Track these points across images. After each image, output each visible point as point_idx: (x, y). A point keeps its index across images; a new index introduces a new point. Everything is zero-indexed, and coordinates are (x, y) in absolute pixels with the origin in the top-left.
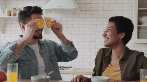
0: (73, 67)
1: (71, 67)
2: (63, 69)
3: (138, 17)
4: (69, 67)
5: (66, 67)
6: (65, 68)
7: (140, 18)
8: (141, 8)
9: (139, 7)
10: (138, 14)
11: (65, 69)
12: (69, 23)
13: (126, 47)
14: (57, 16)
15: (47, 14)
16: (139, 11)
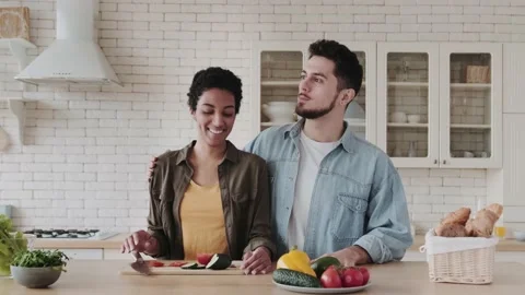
0: (102, 230)
1: (95, 231)
2: (75, 237)
3: (263, 102)
4: (92, 231)
5: (84, 230)
6: (80, 233)
7: (265, 106)
8: (269, 80)
9: (263, 78)
10: (262, 95)
11: (79, 236)
12: (88, 114)
13: (228, 142)
14: (57, 96)
15: (28, 91)
16: (263, 88)
